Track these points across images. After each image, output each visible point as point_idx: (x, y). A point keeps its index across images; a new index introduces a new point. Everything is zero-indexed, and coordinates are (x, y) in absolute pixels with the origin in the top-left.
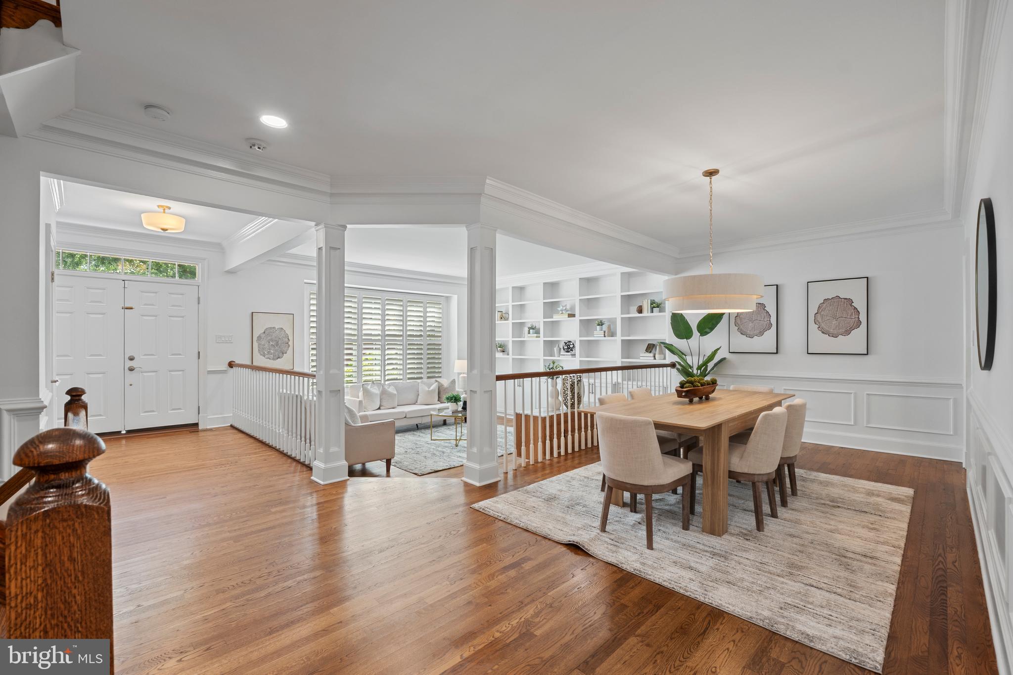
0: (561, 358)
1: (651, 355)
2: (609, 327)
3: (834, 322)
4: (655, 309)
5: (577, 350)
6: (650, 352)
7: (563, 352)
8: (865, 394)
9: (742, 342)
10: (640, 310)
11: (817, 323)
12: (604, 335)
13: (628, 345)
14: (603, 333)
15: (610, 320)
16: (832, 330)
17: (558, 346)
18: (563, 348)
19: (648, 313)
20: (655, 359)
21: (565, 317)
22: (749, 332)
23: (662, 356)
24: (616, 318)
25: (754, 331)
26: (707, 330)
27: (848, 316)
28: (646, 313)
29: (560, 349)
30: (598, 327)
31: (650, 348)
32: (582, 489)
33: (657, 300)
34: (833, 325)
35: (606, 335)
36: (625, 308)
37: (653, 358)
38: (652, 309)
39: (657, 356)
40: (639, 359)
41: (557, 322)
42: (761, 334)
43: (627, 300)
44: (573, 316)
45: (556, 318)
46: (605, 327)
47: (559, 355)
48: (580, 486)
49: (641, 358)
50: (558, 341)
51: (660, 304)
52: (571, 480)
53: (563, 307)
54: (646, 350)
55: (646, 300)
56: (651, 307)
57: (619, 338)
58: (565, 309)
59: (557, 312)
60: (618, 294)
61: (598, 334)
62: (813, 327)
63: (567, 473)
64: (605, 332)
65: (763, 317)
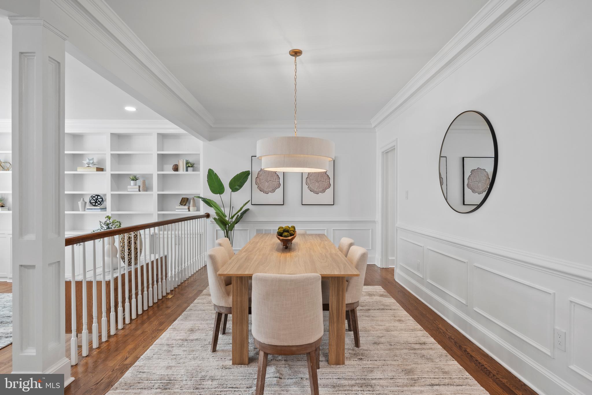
0: (87, 212)
1: (186, 207)
2: (144, 182)
3: (317, 184)
4: (189, 169)
5: (108, 203)
6: (185, 205)
7: (88, 206)
8: (332, 230)
9: (260, 197)
10: (176, 168)
11: (307, 184)
12: (139, 189)
13: (162, 199)
14: (138, 188)
15: (144, 176)
16: (315, 189)
17: (83, 199)
18: (90, 202)
19: (183, 171)
20: (189, 211)
21: (93, 171)
22: (265, 189)
23: (196, 208)
24: (152, 174)
25: (269, 188)
26: (237, 187)
27: (324, 180)
28: (181, 171)
29: (86, 203)
30: (132, 183)
31: (185, 201)
32: (190, 357)
33: (191, 160)
34: (316, 186)
35: (141, 189)
36: (161, 165)
37: (187, 210)
38: (187, 168)
39: (191, 208)
40: (175, 211)
41: (81, 176)
42: (273, 191)
43: (162, 158)
44: (102, 170)
45: (80, 171)
46: (139, 182)
47: (84, 209)
48: (185, 353)
49: (177, 210)
50: (81, 195)
51: (194, 164)
52: (170, 349)
53: (90, 160)
54: (180, 203)
55: (182, 160)
56: (186, 166)
57: (155, 192)
58: (93, 163)
59: (82, 165)
60: (155, 153)
61: (132, 188)
62: (305, 187)
63: (158, 341)
64: (139, 187)
65: (274, 179)
